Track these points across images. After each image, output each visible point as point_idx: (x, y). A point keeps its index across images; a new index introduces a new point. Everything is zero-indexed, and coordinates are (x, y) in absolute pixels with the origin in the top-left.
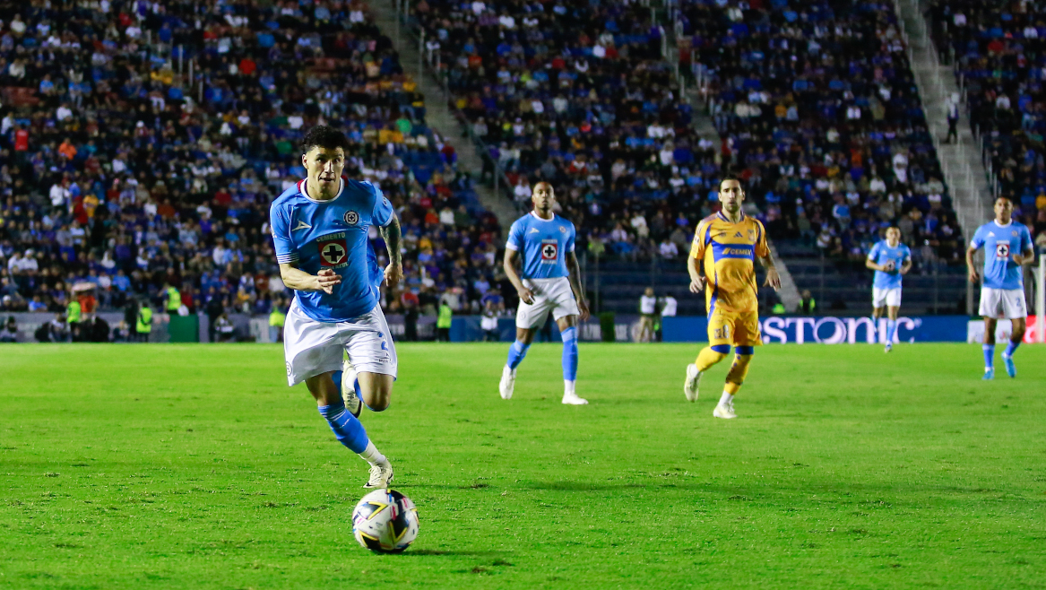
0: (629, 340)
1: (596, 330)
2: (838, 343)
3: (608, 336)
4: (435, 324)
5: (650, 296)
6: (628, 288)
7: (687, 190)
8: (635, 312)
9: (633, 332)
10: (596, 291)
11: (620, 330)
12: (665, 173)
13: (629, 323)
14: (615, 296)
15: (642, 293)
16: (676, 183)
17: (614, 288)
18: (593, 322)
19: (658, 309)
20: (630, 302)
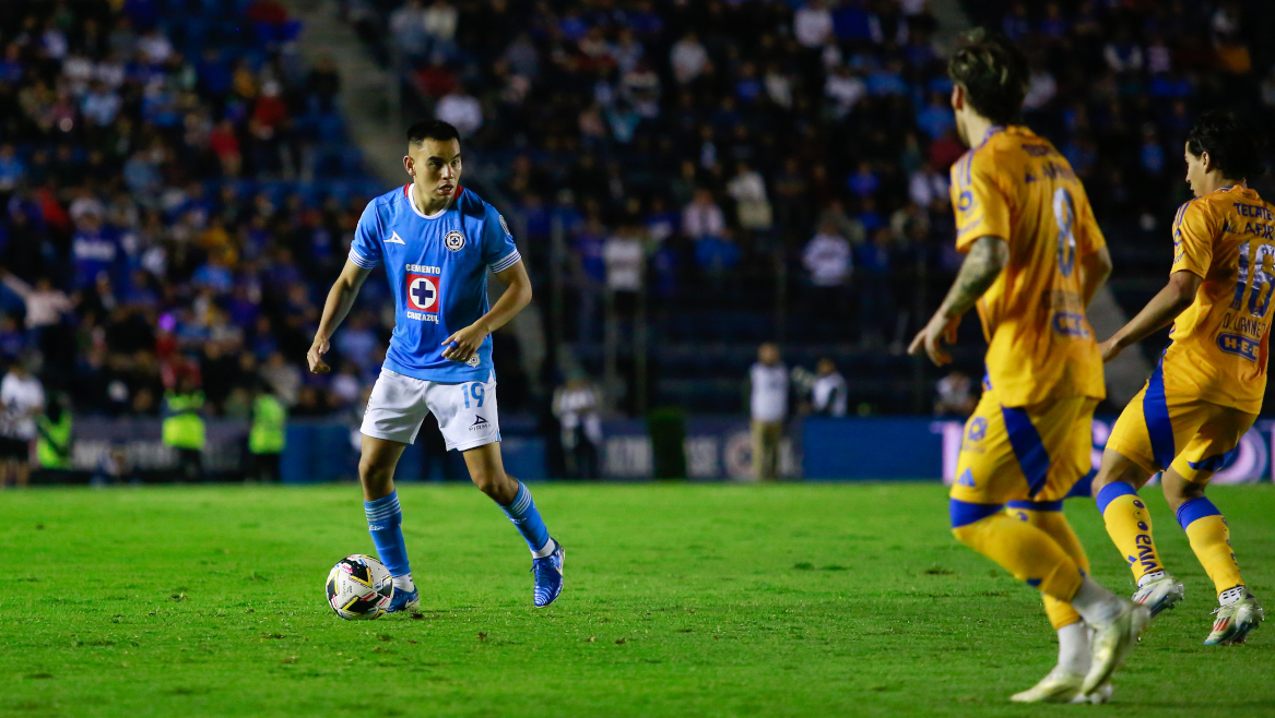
0: (722, 475)
1: (638, 452)
2: (1246, 481)
3: (670, 467)
4: (244, 440)
5: (770, 365)
6: (719, 349)
7: (873, 108)
8: (737, 407)
9: (732, 457)
10: (641, 358)
11: (700, 453)
12: (807, 67)
13: (721, 434)
14: (687, 369)
15: (753, 360)
16: (845, 90)
17: (684, 350)
18: (632, 432)
19: (796, 398)
20: (723, 384)
